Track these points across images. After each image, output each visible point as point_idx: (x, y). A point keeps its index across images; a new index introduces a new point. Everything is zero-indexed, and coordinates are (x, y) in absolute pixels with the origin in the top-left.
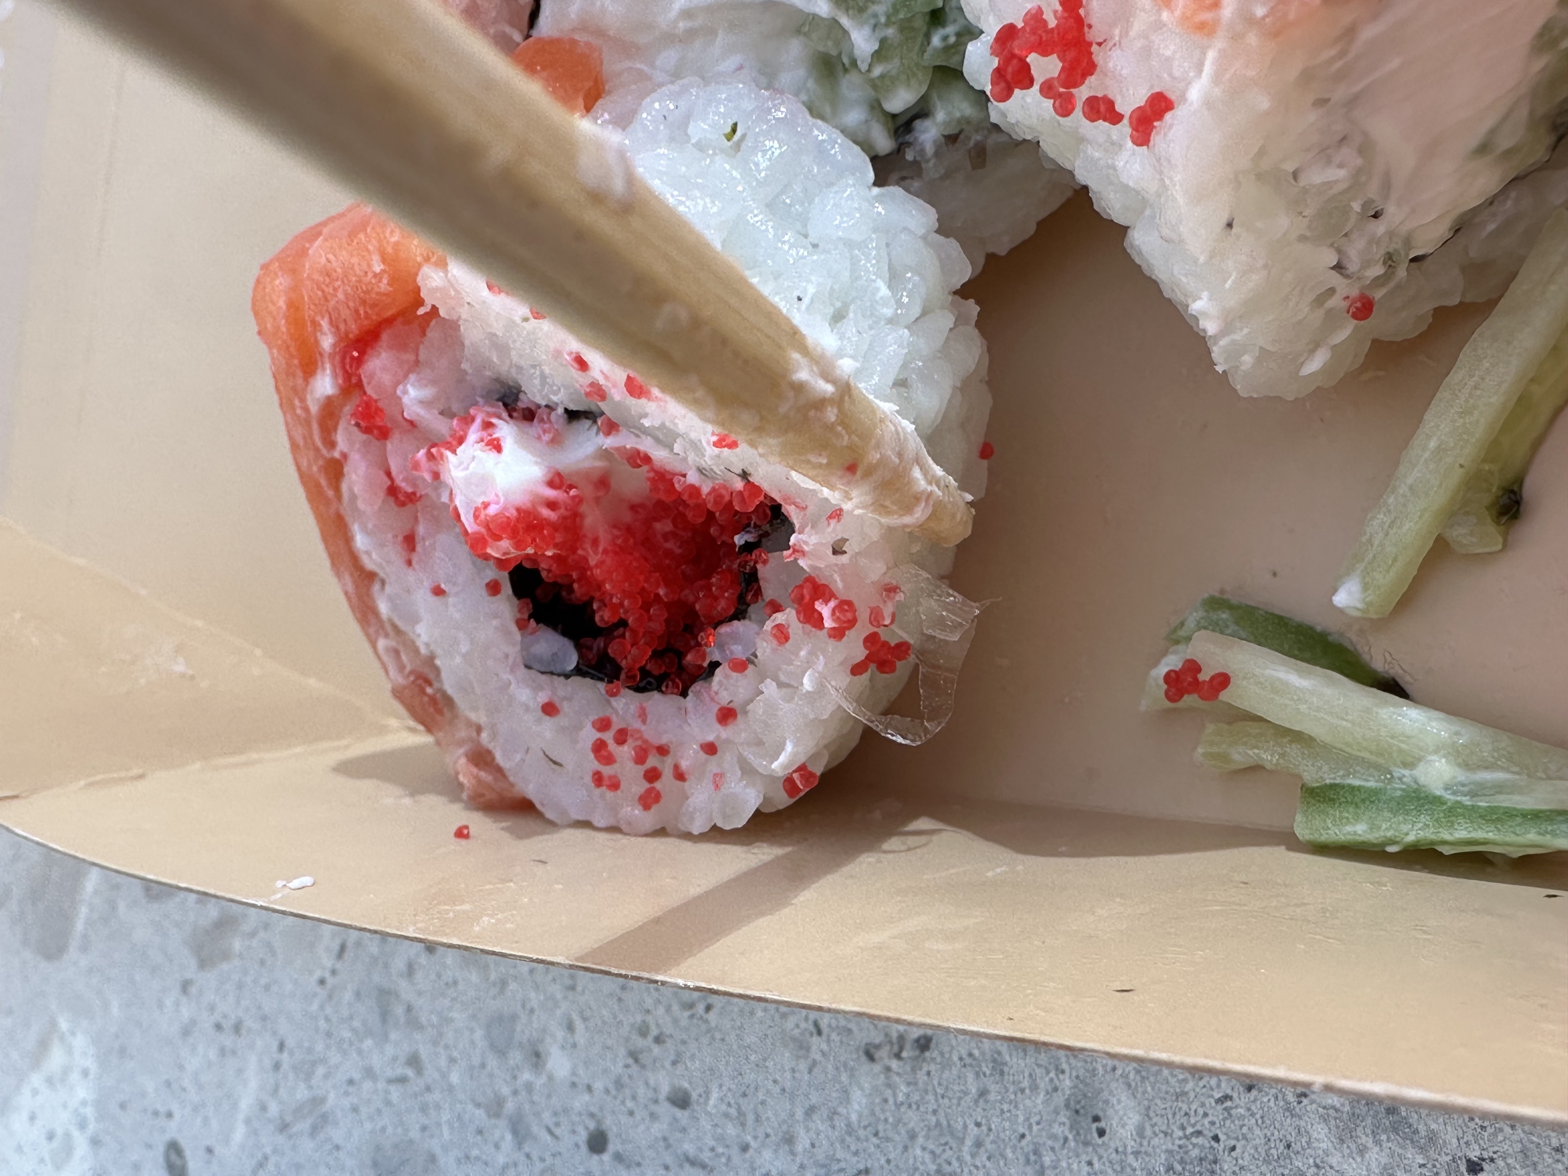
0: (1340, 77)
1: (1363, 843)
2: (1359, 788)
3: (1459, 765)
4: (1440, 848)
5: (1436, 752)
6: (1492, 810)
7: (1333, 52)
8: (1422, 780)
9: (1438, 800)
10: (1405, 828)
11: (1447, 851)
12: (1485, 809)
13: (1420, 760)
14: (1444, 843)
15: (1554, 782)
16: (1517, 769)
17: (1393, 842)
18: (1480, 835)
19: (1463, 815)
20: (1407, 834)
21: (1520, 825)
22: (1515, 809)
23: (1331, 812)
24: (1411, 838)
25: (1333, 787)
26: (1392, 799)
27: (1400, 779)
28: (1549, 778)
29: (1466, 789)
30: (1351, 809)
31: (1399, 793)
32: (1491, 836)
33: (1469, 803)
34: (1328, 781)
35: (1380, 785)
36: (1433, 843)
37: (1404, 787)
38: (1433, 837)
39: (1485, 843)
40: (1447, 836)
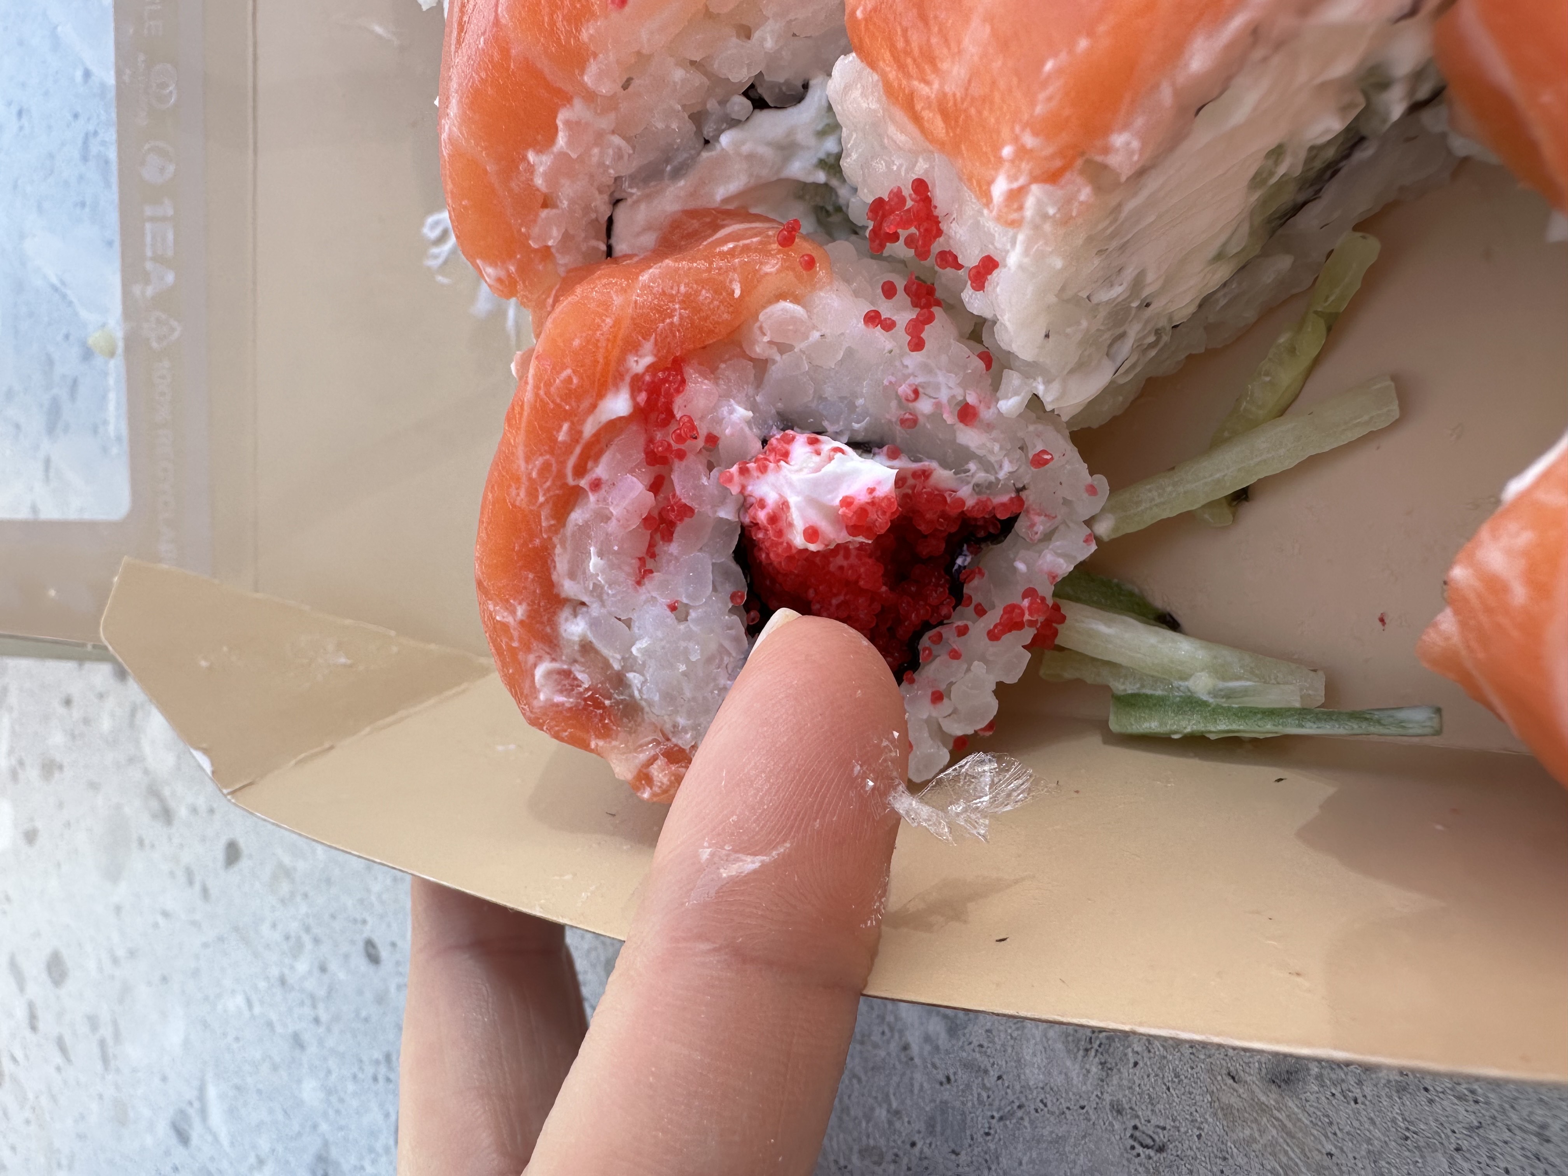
0: (1112, 236)
1: (1155, 733)
2: (1151, 696)
3: (1218, 678)
4: (1207, 735)
5: (1203, 670)
6: (1242, 709)
7: (1107, 222)
8: (1193, 688)
9: (1205, 704)
10: (1184, 723)
11: (1213, 737)
12: (1236, 708)
13: (1191, 676)
14: (1210, 732)
15: (1281, 686)
16: (1257, 679)
17: (1175, 733)
18: (1234, 727)
19: (1222, 714)
20: (1185, 728)
21: (1261, 719)
22: (1256, 708)
23: (1133, 713)
24: (1189, 730)
25: (1133, 696)
26: (1173, 703)
27: (1178, 688)
28: (1278, 683)
29: (1222, 693)
30: (1147, 711)
31: (1178, 699)
32: (1242, 727)
33: (1225, 705)
34: (1129, 692)
35: (1165, 693)
36: (1202, 732)
37: (1181, 694)
38: (1203, 729)
39: (1238, 731)
40: (1213, 729)
